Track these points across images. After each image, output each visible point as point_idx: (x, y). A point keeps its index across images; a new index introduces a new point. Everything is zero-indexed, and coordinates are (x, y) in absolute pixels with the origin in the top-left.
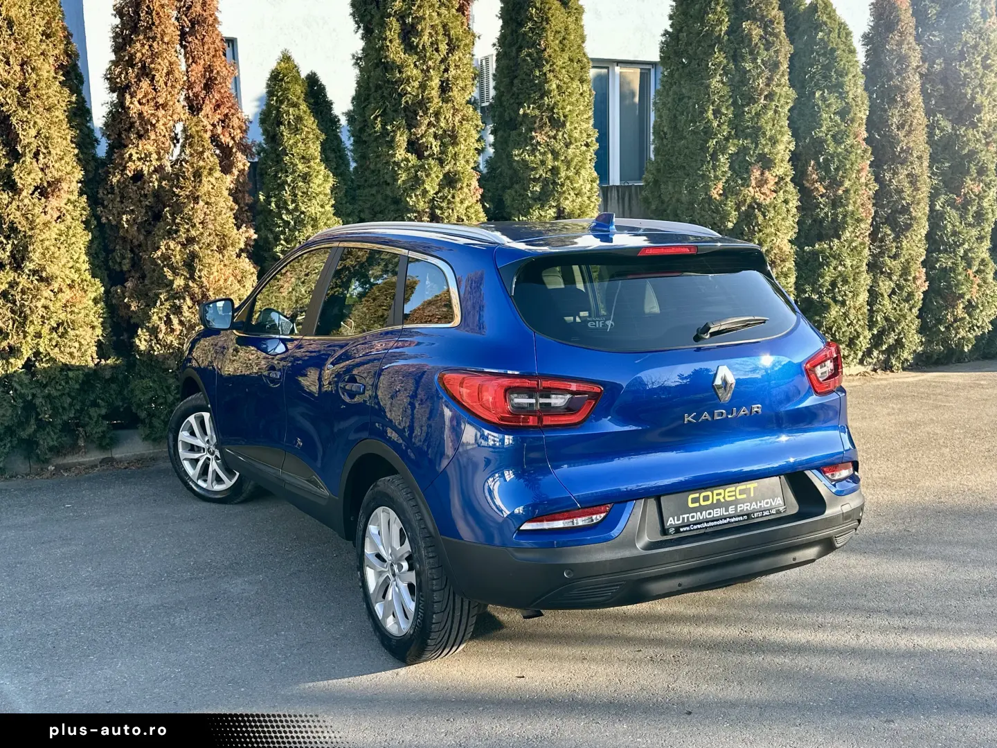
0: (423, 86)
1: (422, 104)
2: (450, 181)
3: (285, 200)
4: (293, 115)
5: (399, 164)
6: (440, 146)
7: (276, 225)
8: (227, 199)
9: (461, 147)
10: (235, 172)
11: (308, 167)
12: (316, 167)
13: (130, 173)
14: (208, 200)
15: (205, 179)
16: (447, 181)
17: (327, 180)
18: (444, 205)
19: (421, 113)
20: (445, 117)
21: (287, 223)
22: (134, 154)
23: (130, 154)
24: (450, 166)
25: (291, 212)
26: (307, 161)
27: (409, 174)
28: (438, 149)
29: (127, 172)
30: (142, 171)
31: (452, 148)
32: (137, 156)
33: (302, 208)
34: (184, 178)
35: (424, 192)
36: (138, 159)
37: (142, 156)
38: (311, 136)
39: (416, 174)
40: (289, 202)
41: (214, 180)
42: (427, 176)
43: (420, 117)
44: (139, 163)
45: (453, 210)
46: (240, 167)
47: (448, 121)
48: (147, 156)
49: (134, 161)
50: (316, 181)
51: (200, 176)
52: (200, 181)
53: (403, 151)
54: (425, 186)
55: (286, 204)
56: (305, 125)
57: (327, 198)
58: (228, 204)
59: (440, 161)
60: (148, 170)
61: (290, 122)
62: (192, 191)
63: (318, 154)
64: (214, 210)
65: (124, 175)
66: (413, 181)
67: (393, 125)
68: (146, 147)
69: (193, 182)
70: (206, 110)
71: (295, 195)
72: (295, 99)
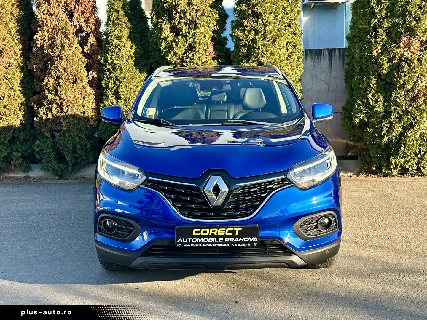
3: (107, 58)
4: (115, 16)
5: (165, 39)
6: (188, 29)
7: (105, 70)
8: (82, 58)
9: (200, 29)
10: (89, 45)
11: (121, 42)
12: (125, 41)
13: (39, 46)
14: (68, 58)
15: (67, 48)
16: (191, 47)
17: (131, 48)
18: (188, 60)
19: (175, 12)
20: (190, 14)
21: (109, 69)
22: (38, 37)
23: (36, 37)
24: (191, 40)
25: (110, 64)
26: (120, 39)
27: (168, 44)
28: (187, 31)
29: (38, 46)
30: (43, 45)
31: (194, 30)
32: (40, 38)
33: (115, 62)
34: (57, 48)
35: (175, 54)
36: (40, 39)
37: (43, 38)
38: (124, 26)
39: (172, 44)
40: (109, 59)
41: (73, 48)
42: (177, 45)
43: (175, 14)
44: (41, 42)
45: (193, 63)
46: (92, 42)
47: (192, 16)
48: (44, 38)
49: (38, 40)
50: (124, 49)
51: (64, 47)
52: (64, 50)
53: (167, 32)
54: (175, 50)
55: (108, 60)
56: (121, 21)
57: (130, 57)
58: (83, 60)
59: (185, 37)
60: (46, 45)
61: (113, 20)
62: (58, 54)
63: (127, 35)
64: (71, 63)
65: (37, 47)
66: (170, 48)
67: (161, 19)
68: (44, 34)
69: (61, 50)
70: (76, 15)
71: (113, 55)
72: (116, 8)
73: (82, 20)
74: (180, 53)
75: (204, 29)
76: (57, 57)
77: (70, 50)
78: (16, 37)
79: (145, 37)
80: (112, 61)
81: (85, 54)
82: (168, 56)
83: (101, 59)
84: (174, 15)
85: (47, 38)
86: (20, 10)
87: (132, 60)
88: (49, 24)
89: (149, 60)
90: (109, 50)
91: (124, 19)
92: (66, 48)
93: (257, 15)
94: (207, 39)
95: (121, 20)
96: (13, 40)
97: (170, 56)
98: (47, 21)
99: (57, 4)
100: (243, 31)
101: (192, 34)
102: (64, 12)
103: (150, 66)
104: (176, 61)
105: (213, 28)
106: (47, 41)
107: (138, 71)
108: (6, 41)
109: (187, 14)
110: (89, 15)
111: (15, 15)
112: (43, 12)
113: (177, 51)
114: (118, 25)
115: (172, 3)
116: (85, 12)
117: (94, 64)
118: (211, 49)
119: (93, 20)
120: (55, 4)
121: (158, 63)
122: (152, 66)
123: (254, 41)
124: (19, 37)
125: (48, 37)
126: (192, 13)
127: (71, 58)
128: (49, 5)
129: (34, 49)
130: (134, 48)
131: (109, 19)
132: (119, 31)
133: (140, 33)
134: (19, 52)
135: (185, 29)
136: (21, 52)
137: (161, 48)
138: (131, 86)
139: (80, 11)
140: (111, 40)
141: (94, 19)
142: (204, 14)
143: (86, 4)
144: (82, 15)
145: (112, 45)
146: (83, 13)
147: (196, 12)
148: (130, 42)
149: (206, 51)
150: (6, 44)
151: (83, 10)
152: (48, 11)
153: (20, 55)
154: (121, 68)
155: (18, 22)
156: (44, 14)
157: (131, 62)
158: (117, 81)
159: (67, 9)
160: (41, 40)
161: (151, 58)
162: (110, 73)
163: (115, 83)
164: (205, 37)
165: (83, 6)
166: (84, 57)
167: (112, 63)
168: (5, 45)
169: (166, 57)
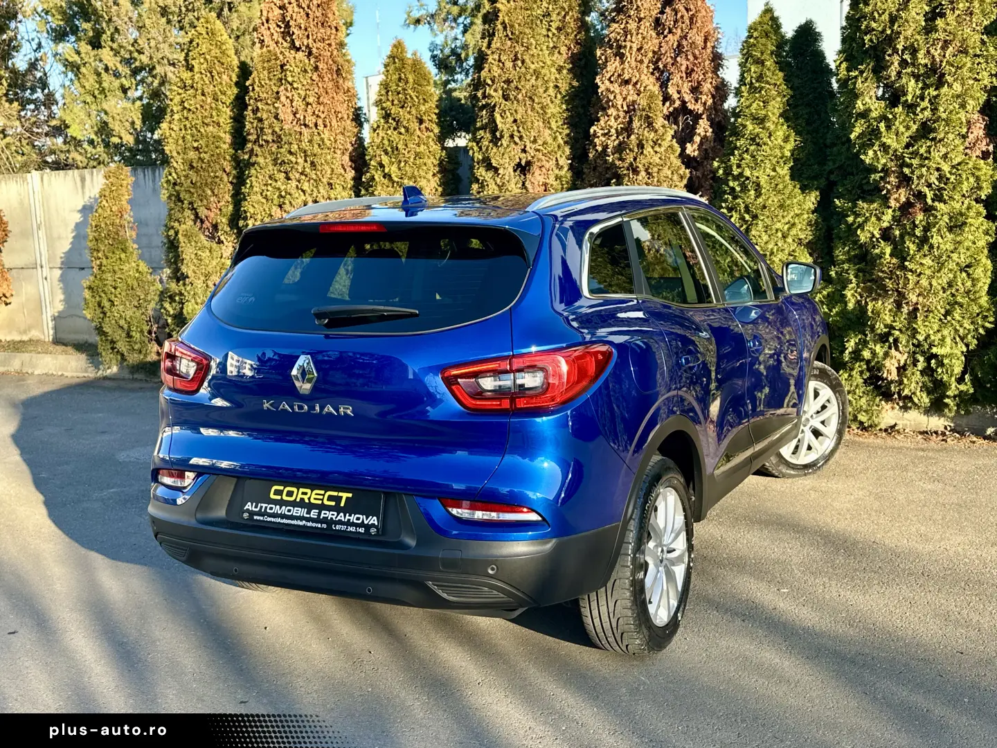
0: (895, 18)
1: (891, 40)
3: (731, 166)
4: (755, 72)
5: (864, 115)
6: (922, 89)
7: (725, 192)
8: (679, 168)
9: (950, 86)
10: (697, 139)
11: (763, 128)
12: (772, 127)
13: (600, 149)
14: (650, 171)
15: (650, 149)
16: (925, 131)
17: (786, 140)
18: (915, 162)
19: (890, 52)
20: (928, 52)
21: (733, 189)
22: (598, 130)
23: (595, 131)
24: (927, 113)
25: (736, 178)
26: (760, 121)
27: (869, 127)
28: (918, 92)
29: (597, 148)
30: (607, 145)
31: (935, 90)
32: (601, 132)
33: (747, 173)
34: (630, 150)
35: (885, 148)
36: (602, 134)
37: (606, 131)
38: (774, 93)
39: (877, 126)
40: (734, 168)
41: (663, 149)
42: (888, 128)
43: (889, 55)
44: (604, 139)
45: (928, 168)
46: (703, 134)
47: (933, 57)
48: (610, 131)
49: (598, 137)
50: (770, 143)
51: (643, 147)
52: (642, 153)
53: (868, 101)
54: (884, 140)
55: (732, 170)
56: (768, 83)
57: (781, 161)
58: (681, 172)
59: (911, 108)
60: (612, 143)
61: (751, 81)
62: (631, 163)
63: (777, 112)
64: (656, 179)
65: (597, 151)
66: (872, 135)
67: (857, 69)
68: (608, 123)
69: (637, 153)
70: (676, 79)
71: (743, 159)
72: (759, 55)
73: (686, 88)
74: (896, 145)
75: (963, 85)
76: (628, 169)
77: (656, 152)
78: (560, 133)
79: (819, 115)
80: (739, 170)
81: (687, 161)
82: (866, 154)
83: (719, 167)
84: (887, 58)
85: (613, 131)
86: (572, 79)
87: (786, 168)
88: (619, 101)
89: (825, 164)
90: (736, 148)
91: (776, 77)
92: (648, 149)
94: (969, 108)
95: (768, 79)
96: (555, 139)
97: (871, 153)
98: (615, 97)
99: (639, 58)
101: (930, 100)
102: (652, 74)
103: (827, 179)
104: (885, 165)
105: (986, 82)
106: (614, 138)
107: (797, 190)
108: (540, 142)
109: (921, 55)
110: (702, 76)
111: (563, 91)
112: (609, 79)
113: (889, 142)
114: (760, 92)
115: (884, 31)
116: (693, 70)
117: (707, 180)
118: (978, 131)
119: (709, 86)
120: (633, 59)
121: (845, 170)
122: (832, 177)
124: (567, 131)
125: (616, 129)
126: (932, 51)
127: (655, 169)
128: (622, 63)
129: (591, 155)
130: (792, 139)
131: (742, 80)
132: (762, 104)
133: (808, 105)
134: (565, 162)
135: (912, 87)
136: (570, 161)
137: (852, 136)
138: (779, 225)
139: (683, 68)
140: (742, 125)
141: (711, 83)
142: (964, 51)
143: (697, 53)
144: (687, 78)
145: (743, 137)
146: (689, 73)
147: (944, 48)
148: (785, 127)
149: (964, 137)
150: (539, 147)
151: (691, 66)
152: (619, 75)
153: (566, 169)
154: (758, 185)
155: (567, 102)
156: (612, 82)
157: (784, 171)
158: (748, 214)
159: (657, 68)
160: (604, 135)
161: (829, 160)
162: (735, 198)
163: (742, 218)
164: (963, 106)
165: (690, 57)
166: (683, 167)
167: (741, 175)
168: (538, 150)
169: (862, 157)
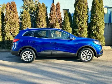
0: (80, 13)
1: (80, 15)
2: (83, 23)
7: (64, 28)
10: (60, 23)
18: (82, 26)
26: (67, 21)
31: (83, 19)
32: (51, 22)
38: (68, 19)
40: (65, 26)
41: (58, 24)
53: (77, 20)
59: (82, 21)
66: (78, 23)
67: (76, 17)
70: (58, 17)
74: (80, 24)
76: (55, 25)
81: (60, 25)
83: (63, 26)
86: (46, 16)
87: (69, 26)
91: (68, 17)
93: (97, 16)
94: (86, 21)
98: (52, 18)
100: (94, 19)
102: (55, 16)
104: (79, 26)
105: (87, 19)
107: (70, 28)
109: (82, 16)
118: (86, 23)
123: (96, 21)
124: (46, 21)
129: (49, 24)
130: (70, 23)
131: (65, 18)
135: (81, 19)
137: (76, 23)
141: (61, 17)
145: (65, 23)
152: (52, 16)
153: (46, 25)
155: (46, 18)
169: (77, 25)
